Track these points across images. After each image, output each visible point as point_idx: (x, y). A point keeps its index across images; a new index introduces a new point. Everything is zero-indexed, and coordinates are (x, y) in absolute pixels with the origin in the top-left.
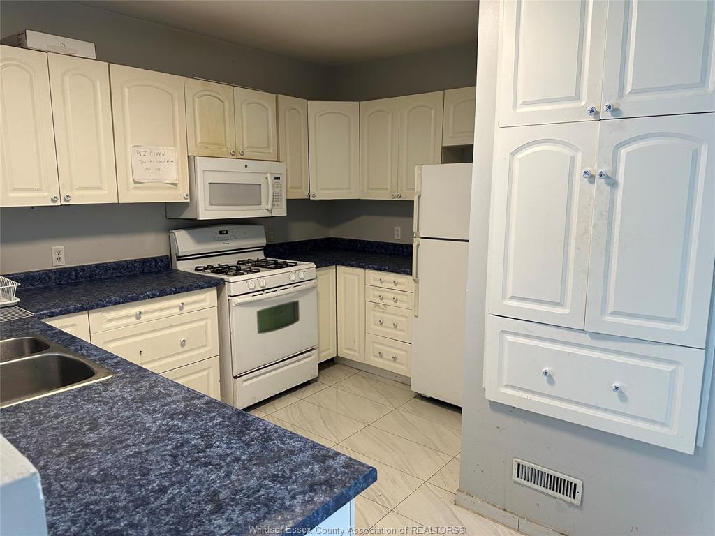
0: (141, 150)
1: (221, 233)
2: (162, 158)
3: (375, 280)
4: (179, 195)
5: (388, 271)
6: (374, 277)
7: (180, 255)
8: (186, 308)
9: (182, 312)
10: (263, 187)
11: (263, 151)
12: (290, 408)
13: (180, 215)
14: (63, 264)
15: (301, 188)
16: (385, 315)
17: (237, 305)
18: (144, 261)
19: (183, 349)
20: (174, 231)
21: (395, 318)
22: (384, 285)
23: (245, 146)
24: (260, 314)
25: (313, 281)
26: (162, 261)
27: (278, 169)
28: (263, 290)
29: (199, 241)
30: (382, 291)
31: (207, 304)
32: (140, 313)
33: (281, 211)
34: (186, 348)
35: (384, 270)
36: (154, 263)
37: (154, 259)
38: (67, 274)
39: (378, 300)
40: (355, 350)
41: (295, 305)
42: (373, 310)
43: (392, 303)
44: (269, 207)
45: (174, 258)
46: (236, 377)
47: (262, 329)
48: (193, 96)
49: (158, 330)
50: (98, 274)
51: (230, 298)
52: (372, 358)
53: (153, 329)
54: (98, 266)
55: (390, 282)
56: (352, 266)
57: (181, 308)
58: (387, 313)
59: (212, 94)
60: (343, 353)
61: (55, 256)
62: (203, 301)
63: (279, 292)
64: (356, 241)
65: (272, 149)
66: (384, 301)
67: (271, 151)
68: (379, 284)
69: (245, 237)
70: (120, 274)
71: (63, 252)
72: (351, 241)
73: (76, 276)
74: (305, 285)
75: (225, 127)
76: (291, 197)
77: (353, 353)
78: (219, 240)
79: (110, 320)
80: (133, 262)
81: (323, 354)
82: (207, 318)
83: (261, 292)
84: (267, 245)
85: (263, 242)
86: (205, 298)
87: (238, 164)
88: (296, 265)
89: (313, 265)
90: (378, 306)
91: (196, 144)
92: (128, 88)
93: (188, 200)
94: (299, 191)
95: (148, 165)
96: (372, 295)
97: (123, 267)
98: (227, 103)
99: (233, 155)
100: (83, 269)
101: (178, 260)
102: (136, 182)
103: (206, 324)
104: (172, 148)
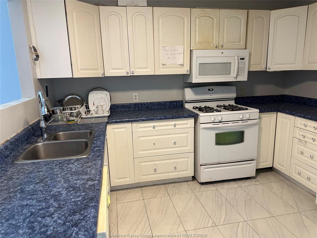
0: (166, 48)
1: (209, 90)
2: (176, 52)
3: (301, 124)
4: (184, 71)
5: (310, 119)
6: (301, 122)
7: (186, 100)
8: (177, 127)
9: (175, 128)
10: (232, 64)
11: (236, 44)
12: (231, 190)
13: (187, 81)
14: (137, 101)
15: (260, 64)
16: (305, 149)
17: (203, 129)
18: (171, 102)
19: (175, 146)
20: (185, 89)
21: (313, 152)
22: (307, 128)
23: (225, 41)
24: (217, 135)
25: (256, 120)
26: (179, 103)
27: (244, 53)
28: (220, 122)
29: (196, 94)
30: (306, 132)
31: (188, 126)
32: (154, 126)
33: (244, 78)
34: (176, 145)
35: (308, 118)
36: (175, 103)
37: (176, 101)
38: (138, 106)
39: (302, 138)
40: (283, 166)
41: (242, 133)
42: (298, 144)
43: (311, 141)
44: (235, 76)
45: (184, 102)
46: (201, 165)
47: (218, 143)
48: (196, 17)
49: (163, 135)
50: (151, 106)
51: (200, 124)
52: (294, 174)
53: (161, 134)
54: (151, 103)
55: (311, 127)
56: (287, 113)
57: (175, 126)
58: (306, 147)
59: (207, 15)
60: (276, 166)
61: (134, 98)
62: (187, 124)
63: (231, 124)
64: (300, 97)
65: (242, 43)
66: (306, 139)
67: (241, 43)
68: (303, 127)
69: (223, 92)
70: (160, 107)
71: (137, 96)
72: (297, 98)
73: (142, 107)
74: (250, 122)
75: (213, 32)
76: (251, 70)
77: (282, 168)
78: (207, 94)
79: (141, 128)
80: (166, 102)
81: (261, 164)
82: (188, 133)
83: (219, 123)
84: (236, 97)
85: (234, 95)
86: (187, 123)
87: (218, 52)
88: (247, 109)
89: (258, 110)
90: (301, 142)
91: (195, 43)
92: (161, 18)
93: (189, 73)
94: (259, 66)
95: (169, 56)
96: (298, 134)
97: (161, 104)
98: (215, 20)
99: (217, 47)
100: (144, 104)
101: (186, 103)
102: (163, 65)
103: (187, 136)
104: (182, 47)
